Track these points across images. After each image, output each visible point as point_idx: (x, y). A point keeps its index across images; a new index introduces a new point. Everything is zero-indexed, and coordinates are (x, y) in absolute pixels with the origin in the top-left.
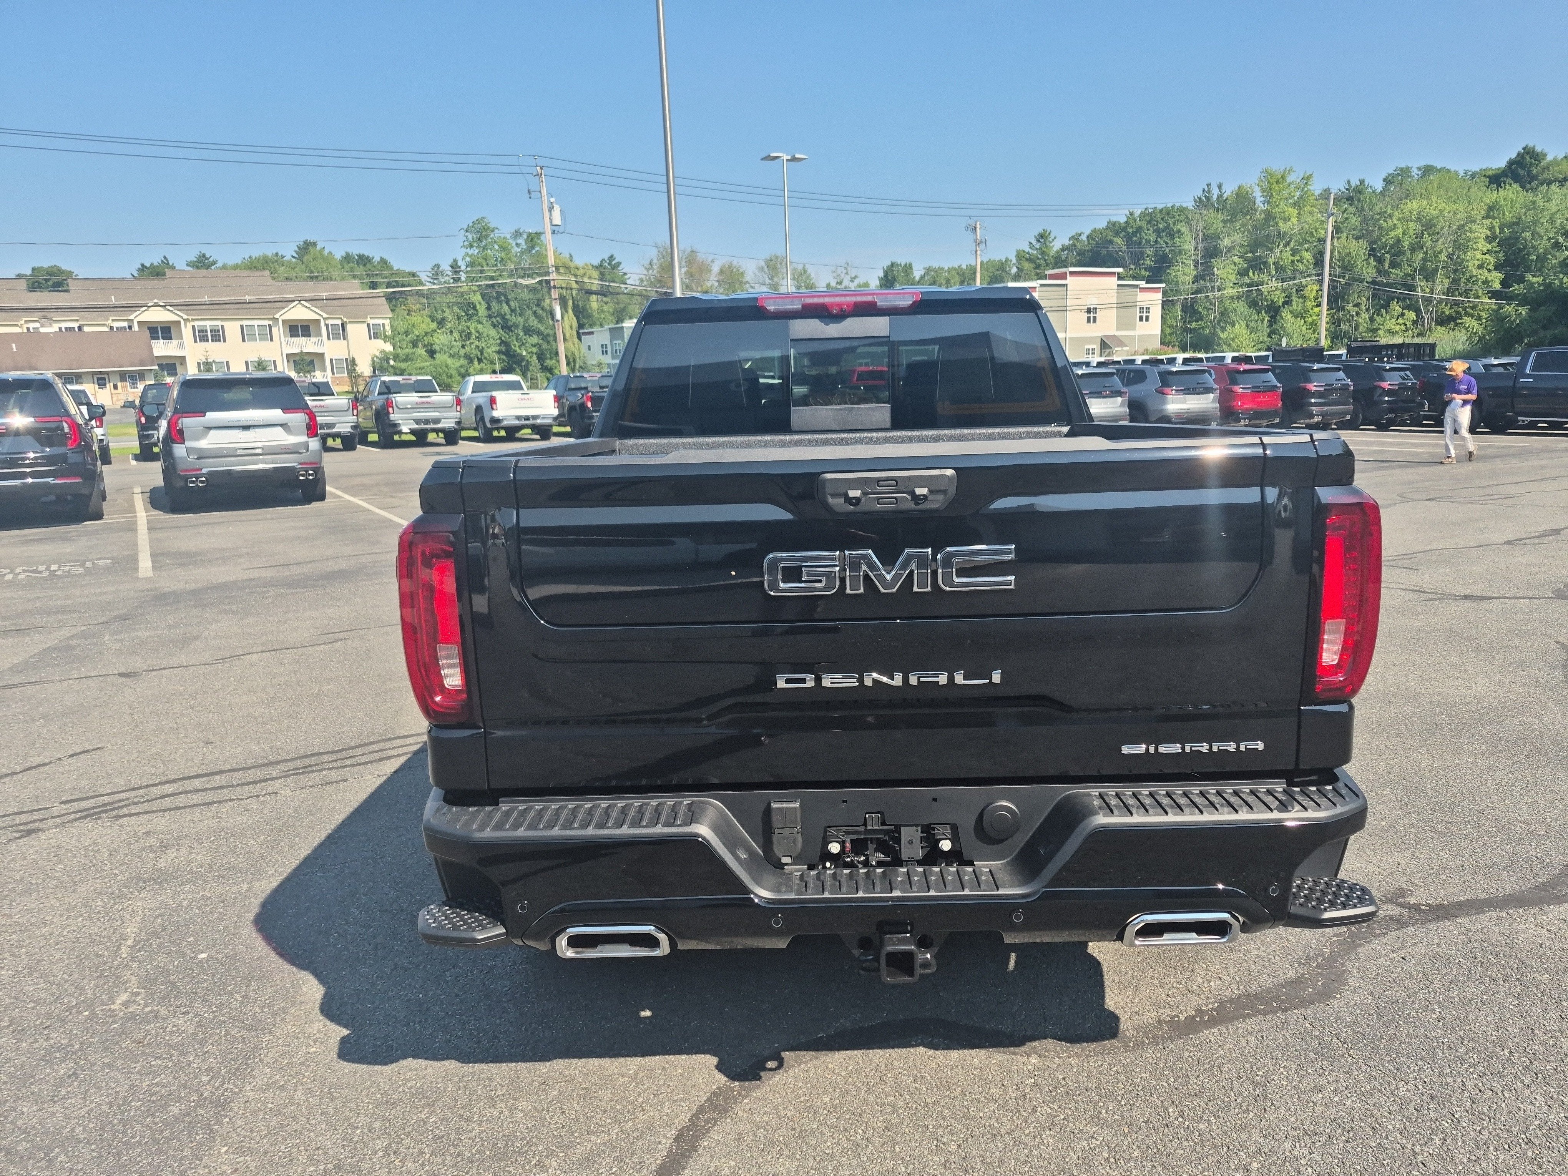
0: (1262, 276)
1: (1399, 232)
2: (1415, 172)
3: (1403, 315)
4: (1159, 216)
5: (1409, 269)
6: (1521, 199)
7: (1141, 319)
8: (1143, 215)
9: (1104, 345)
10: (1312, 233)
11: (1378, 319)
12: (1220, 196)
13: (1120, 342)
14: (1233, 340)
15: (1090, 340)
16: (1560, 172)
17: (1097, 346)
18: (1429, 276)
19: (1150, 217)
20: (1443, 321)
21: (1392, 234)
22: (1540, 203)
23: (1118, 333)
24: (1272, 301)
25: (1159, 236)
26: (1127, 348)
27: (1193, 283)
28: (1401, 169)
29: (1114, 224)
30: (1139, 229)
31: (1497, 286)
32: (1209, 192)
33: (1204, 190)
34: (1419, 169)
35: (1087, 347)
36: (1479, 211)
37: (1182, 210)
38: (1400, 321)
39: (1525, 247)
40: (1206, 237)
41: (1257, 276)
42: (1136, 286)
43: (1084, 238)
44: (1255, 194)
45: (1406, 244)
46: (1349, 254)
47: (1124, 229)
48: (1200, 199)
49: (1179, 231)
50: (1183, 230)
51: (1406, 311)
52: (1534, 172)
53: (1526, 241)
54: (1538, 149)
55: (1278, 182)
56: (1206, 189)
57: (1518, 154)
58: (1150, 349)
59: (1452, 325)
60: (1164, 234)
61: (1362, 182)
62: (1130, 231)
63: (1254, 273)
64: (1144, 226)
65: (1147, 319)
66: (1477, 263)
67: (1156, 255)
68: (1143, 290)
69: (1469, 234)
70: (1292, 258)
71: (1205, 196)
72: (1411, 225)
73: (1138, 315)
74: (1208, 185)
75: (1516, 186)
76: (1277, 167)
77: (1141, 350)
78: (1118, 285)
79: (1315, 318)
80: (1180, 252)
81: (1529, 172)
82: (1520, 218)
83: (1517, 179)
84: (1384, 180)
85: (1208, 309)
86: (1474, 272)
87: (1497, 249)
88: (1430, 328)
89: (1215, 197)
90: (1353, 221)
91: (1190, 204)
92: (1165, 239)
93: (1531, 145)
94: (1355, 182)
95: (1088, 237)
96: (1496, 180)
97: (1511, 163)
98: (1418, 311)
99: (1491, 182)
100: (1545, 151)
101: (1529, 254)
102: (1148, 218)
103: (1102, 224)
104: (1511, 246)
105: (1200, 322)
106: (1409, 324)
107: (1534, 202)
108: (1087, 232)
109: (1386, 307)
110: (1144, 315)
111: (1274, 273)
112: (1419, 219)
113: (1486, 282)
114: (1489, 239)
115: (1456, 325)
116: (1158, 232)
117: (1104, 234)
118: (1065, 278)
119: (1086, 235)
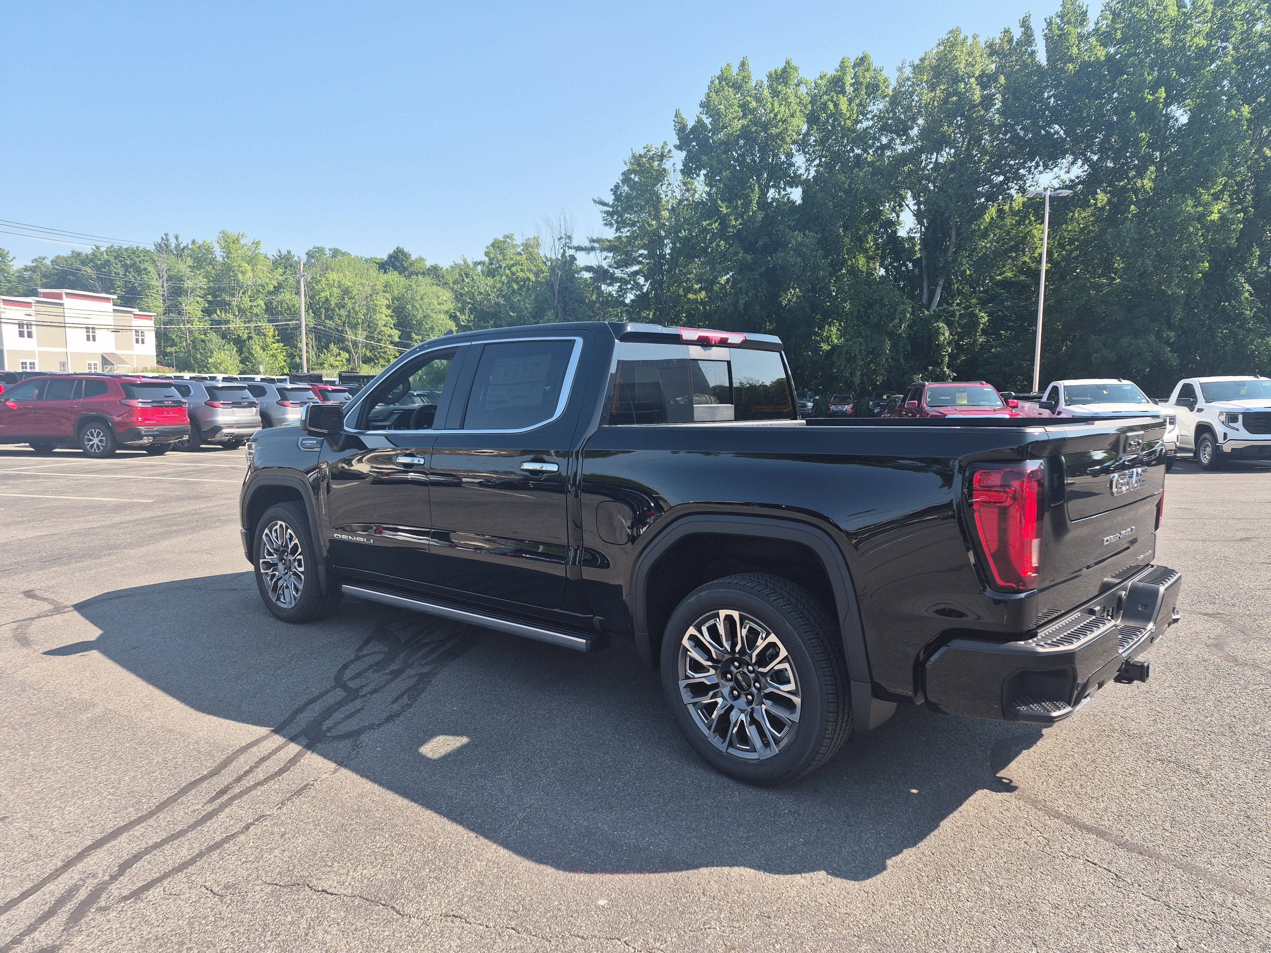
0: (228, 315)
1: (327, 293)
2: (327, 252)
3: (339, 354)
4: (125, 253)
5: (339, 321)
6: (402, 283)
7: (137, 341)
8: (109, 251)
9: (105, 361)
10: (264, 286)
11: (322, 356)
12: (177, 246)
13: (121, 361)
14: (220, 364)
15: (91, 356)
16: (420, 268)
17: (99, 362)
18: (354, 327)
19: (118, 254)
20: (367, 360)
21: (323, 295)
22: (414, 286)
23: (118, 352)
24: (239, 336)
25: (126, 271)
26: (128, 366)
27: (164, 314)
28: (318, 248)
29: (79, 254)
30: (107, 263)
31: (397, 339)
32: (167, 240)
33: (162, 238)
34: (330, 250)
35: (90, 362)
36: (379, 287)
37: (146, 252)
38: (338, 358)
39: (409, 315)
40: (170, 279)
41: (223, 315)
42: (130, 312)
43: (48, 262)
44: (214, 249)
45: (333, 303)
46: (294, 306)
47: (92, 260)
48: (160, 245)
49: (145, 269)
50: (150, 269)
51: (342, 352)
52: (405, 265)
53: (409, 310)
54: (406, 250)
55: (233, 242)
56: (165, 238)
57: (394, 251)
58: (149, 368)
59: (372, 364)
60: (132, 270)
61: (289, 252)
62: (99, 262)
63: (221, 312)
64: (112, 260)
65: (143, 342)
66: (384, 322)
67: (125, 287)
68: (136, 316)
69: (376, 302)
70: (251, 304)
71: (164, 244)
72: (335, 289)
73: (134, 337)
74: (166, 235)
75: (395, 273)
76: (233, 231)
77: (141, 368)
78: (114, 310)
79: (275, 351)
80: (149, 287)
81: (402, 264)
82: (403, 295)
83: (395, 268)
84: (307, 254)
85: (181, 337)
86: (383, 328)
87: (392, 314)
88: (359, 366)
89: (173, 245)
90: (291, 281)
91: (152, 248)
92: (133, 274)
93: (401, 247)
94: (284, 252)
95: (52, 262)
96: (383, 266)
97: (390, 257)
98: (349, 352)
99: (380, 268)
100: (410, 253)
101: (411, 319)
102: (115, 254)
103: (66, 253)
104: (401, 312)
105: (175, 347)
106: (344, 361)
107: (410, 286)
108: (51, 257)
109: (327, 347)
110: (140, 338)
111: (237, 313)
112: (339, 287)
113: (390, 336)
114: (388, 307)
115: (375, 364)
116: (126, 267)
117: (70, 262)
118: (61, 298)
119: (50, 260)
